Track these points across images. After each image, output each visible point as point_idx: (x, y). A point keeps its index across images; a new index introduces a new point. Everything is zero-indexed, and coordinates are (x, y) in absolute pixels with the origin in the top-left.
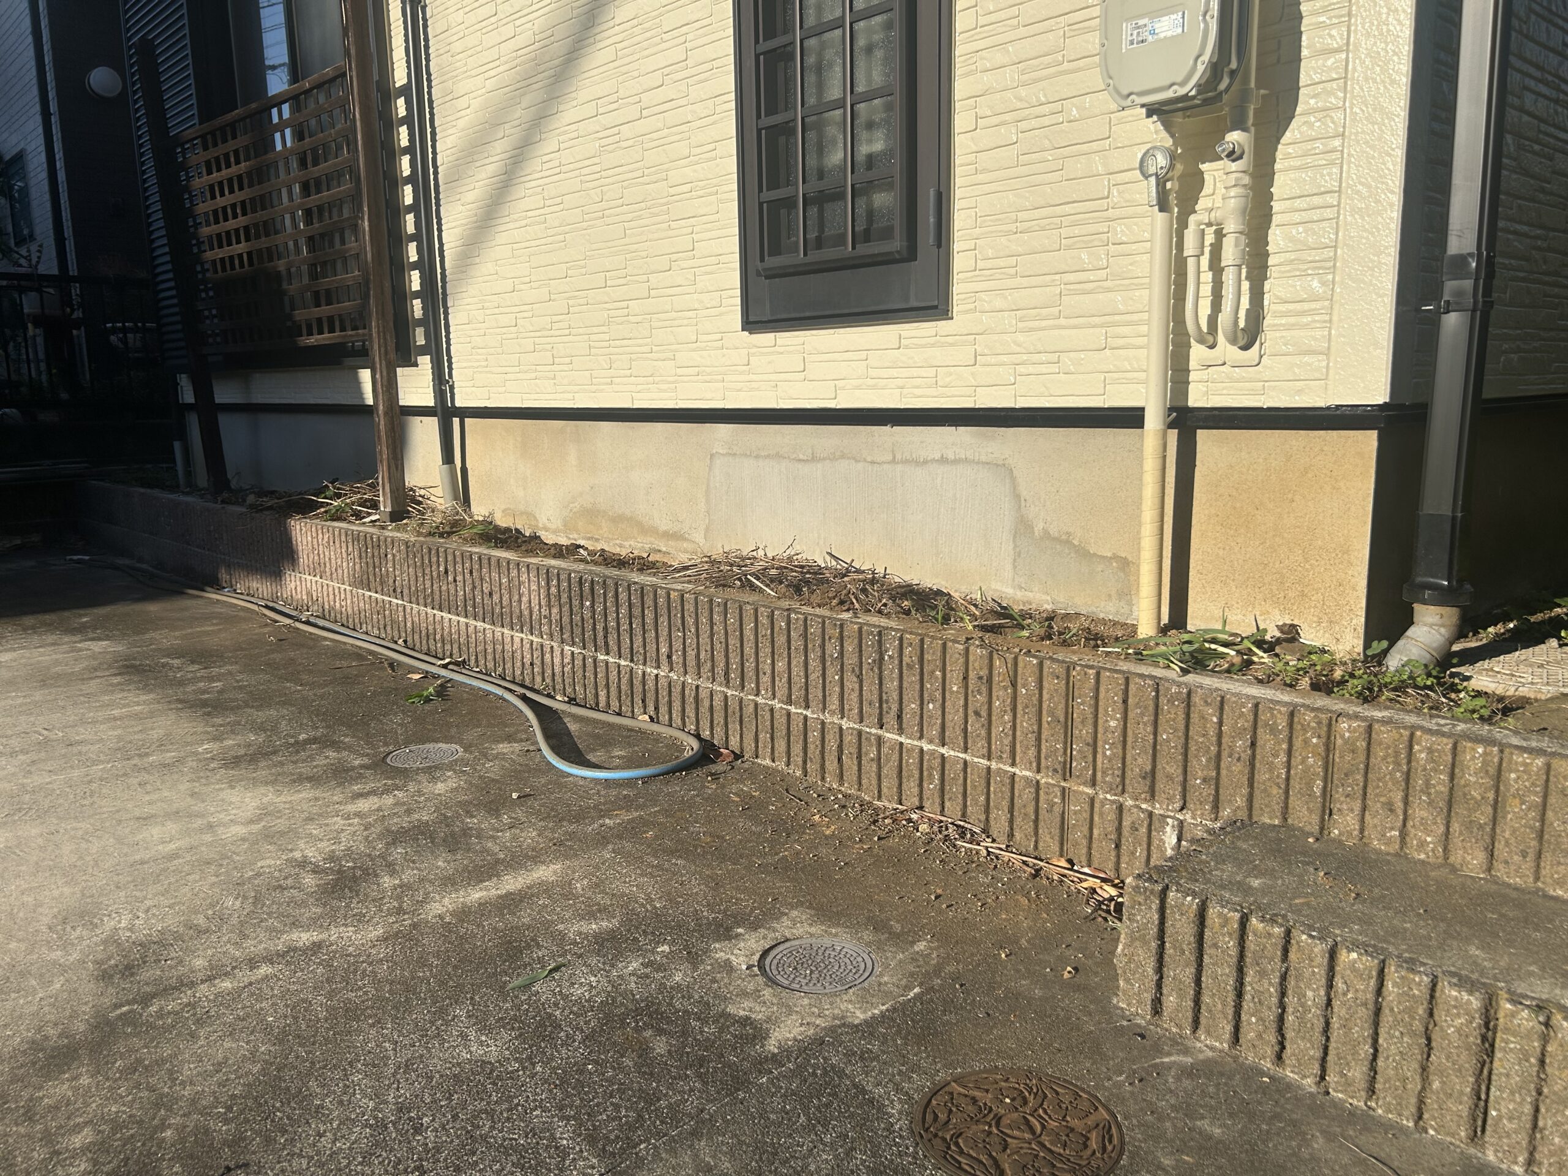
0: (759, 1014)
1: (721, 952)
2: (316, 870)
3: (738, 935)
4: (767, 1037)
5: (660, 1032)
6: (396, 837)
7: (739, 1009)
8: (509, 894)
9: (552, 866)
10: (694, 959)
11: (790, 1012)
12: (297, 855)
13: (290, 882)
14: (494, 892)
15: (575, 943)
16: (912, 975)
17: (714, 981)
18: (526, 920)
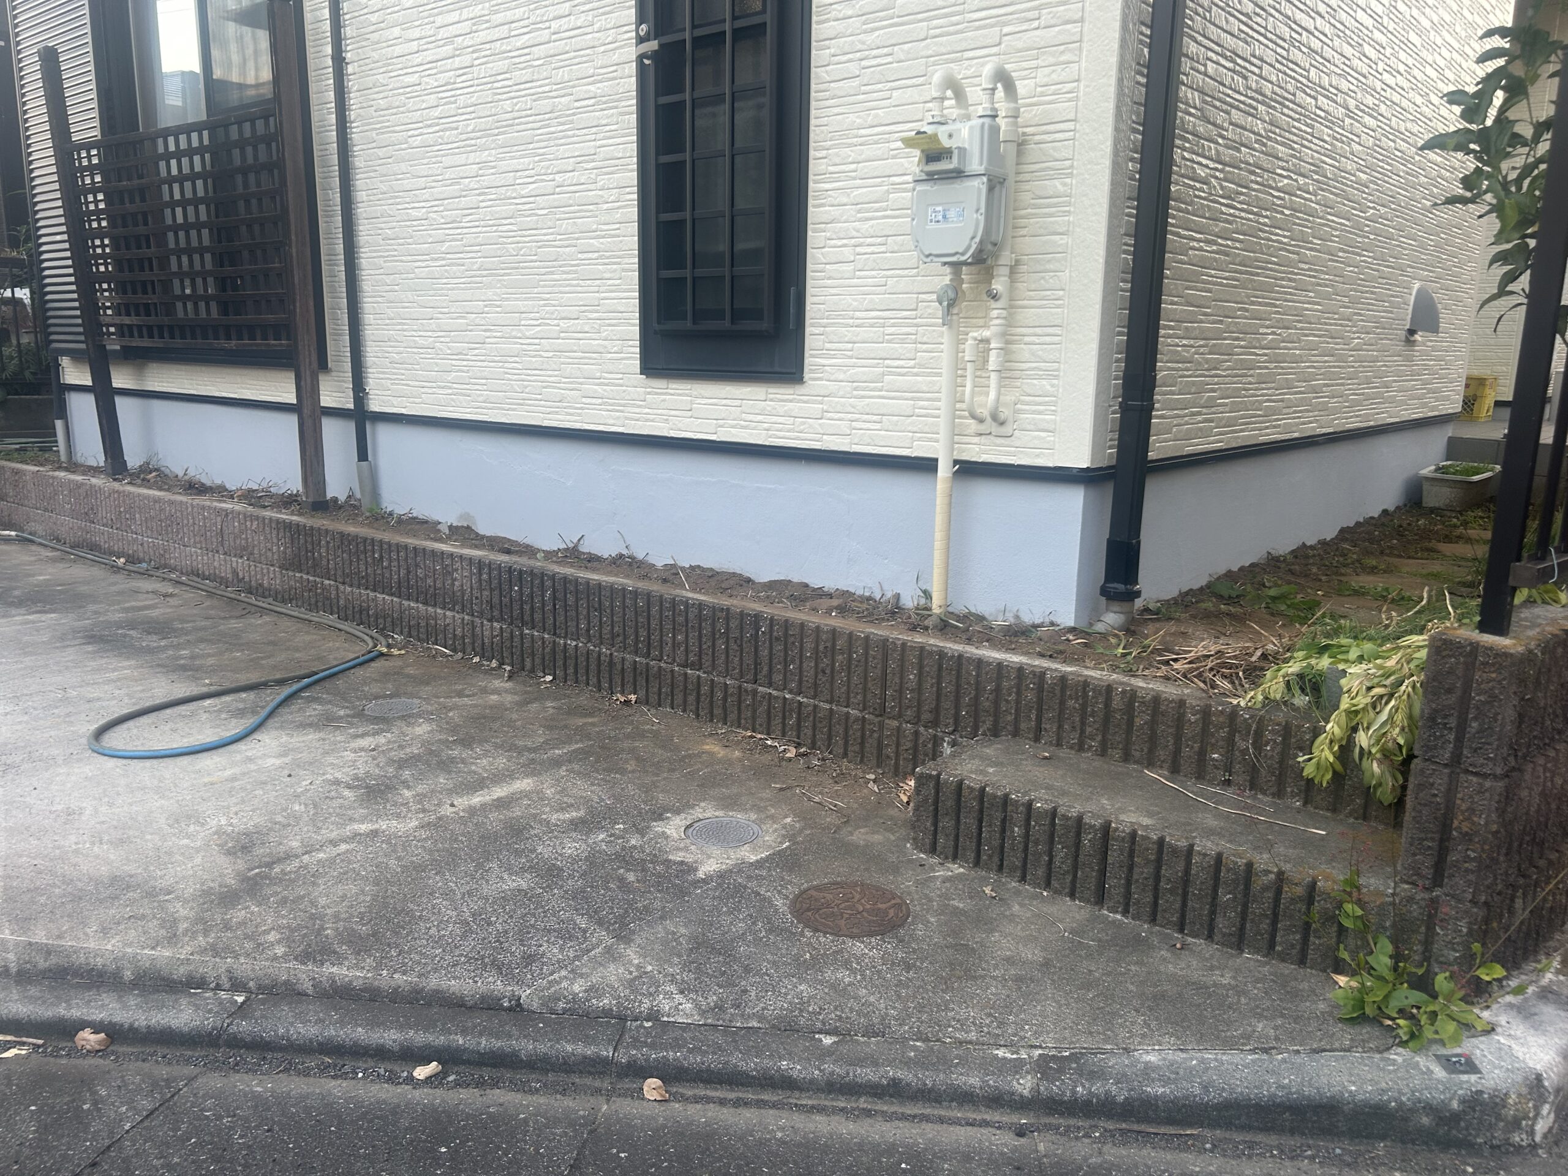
0: (689, 859)
1: (658, 827)
2: (349, 787)
3: (668, 818)
4: (696, 870)
5: (629, 870)
6: (402, 764)
7: (677, 857)
8: (499, 799)
9: (525, 781)
10: (642, 833)
11: (709, 857)
12: (329, 777)
13: (333, 793)
14: (488, 798)
15: (557, 825)
16: (783, 836)
17: (657, 843)
18: (519, 813)
